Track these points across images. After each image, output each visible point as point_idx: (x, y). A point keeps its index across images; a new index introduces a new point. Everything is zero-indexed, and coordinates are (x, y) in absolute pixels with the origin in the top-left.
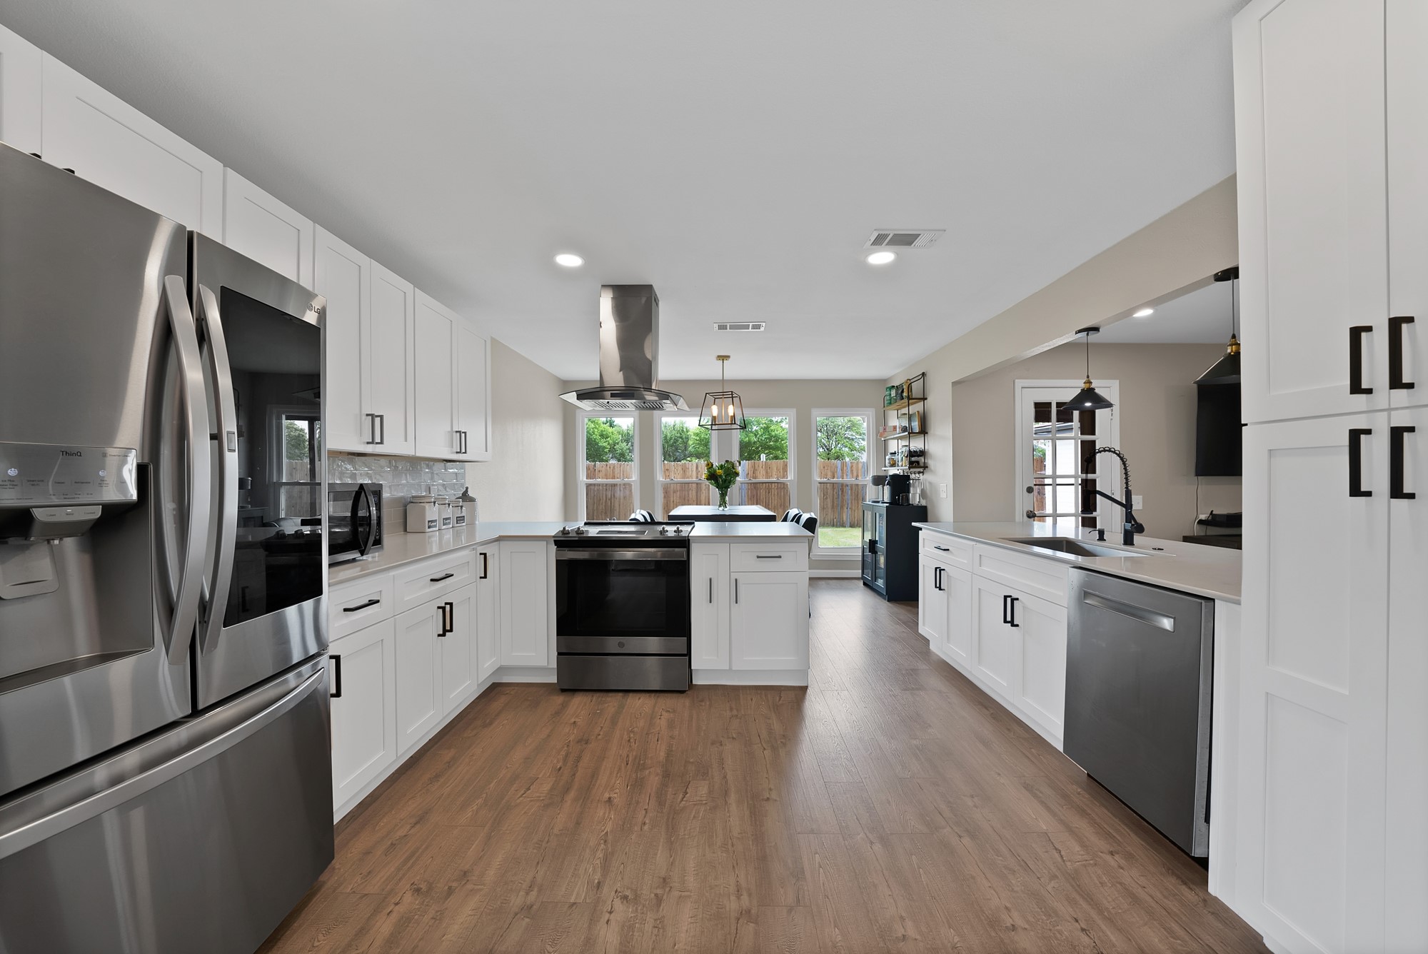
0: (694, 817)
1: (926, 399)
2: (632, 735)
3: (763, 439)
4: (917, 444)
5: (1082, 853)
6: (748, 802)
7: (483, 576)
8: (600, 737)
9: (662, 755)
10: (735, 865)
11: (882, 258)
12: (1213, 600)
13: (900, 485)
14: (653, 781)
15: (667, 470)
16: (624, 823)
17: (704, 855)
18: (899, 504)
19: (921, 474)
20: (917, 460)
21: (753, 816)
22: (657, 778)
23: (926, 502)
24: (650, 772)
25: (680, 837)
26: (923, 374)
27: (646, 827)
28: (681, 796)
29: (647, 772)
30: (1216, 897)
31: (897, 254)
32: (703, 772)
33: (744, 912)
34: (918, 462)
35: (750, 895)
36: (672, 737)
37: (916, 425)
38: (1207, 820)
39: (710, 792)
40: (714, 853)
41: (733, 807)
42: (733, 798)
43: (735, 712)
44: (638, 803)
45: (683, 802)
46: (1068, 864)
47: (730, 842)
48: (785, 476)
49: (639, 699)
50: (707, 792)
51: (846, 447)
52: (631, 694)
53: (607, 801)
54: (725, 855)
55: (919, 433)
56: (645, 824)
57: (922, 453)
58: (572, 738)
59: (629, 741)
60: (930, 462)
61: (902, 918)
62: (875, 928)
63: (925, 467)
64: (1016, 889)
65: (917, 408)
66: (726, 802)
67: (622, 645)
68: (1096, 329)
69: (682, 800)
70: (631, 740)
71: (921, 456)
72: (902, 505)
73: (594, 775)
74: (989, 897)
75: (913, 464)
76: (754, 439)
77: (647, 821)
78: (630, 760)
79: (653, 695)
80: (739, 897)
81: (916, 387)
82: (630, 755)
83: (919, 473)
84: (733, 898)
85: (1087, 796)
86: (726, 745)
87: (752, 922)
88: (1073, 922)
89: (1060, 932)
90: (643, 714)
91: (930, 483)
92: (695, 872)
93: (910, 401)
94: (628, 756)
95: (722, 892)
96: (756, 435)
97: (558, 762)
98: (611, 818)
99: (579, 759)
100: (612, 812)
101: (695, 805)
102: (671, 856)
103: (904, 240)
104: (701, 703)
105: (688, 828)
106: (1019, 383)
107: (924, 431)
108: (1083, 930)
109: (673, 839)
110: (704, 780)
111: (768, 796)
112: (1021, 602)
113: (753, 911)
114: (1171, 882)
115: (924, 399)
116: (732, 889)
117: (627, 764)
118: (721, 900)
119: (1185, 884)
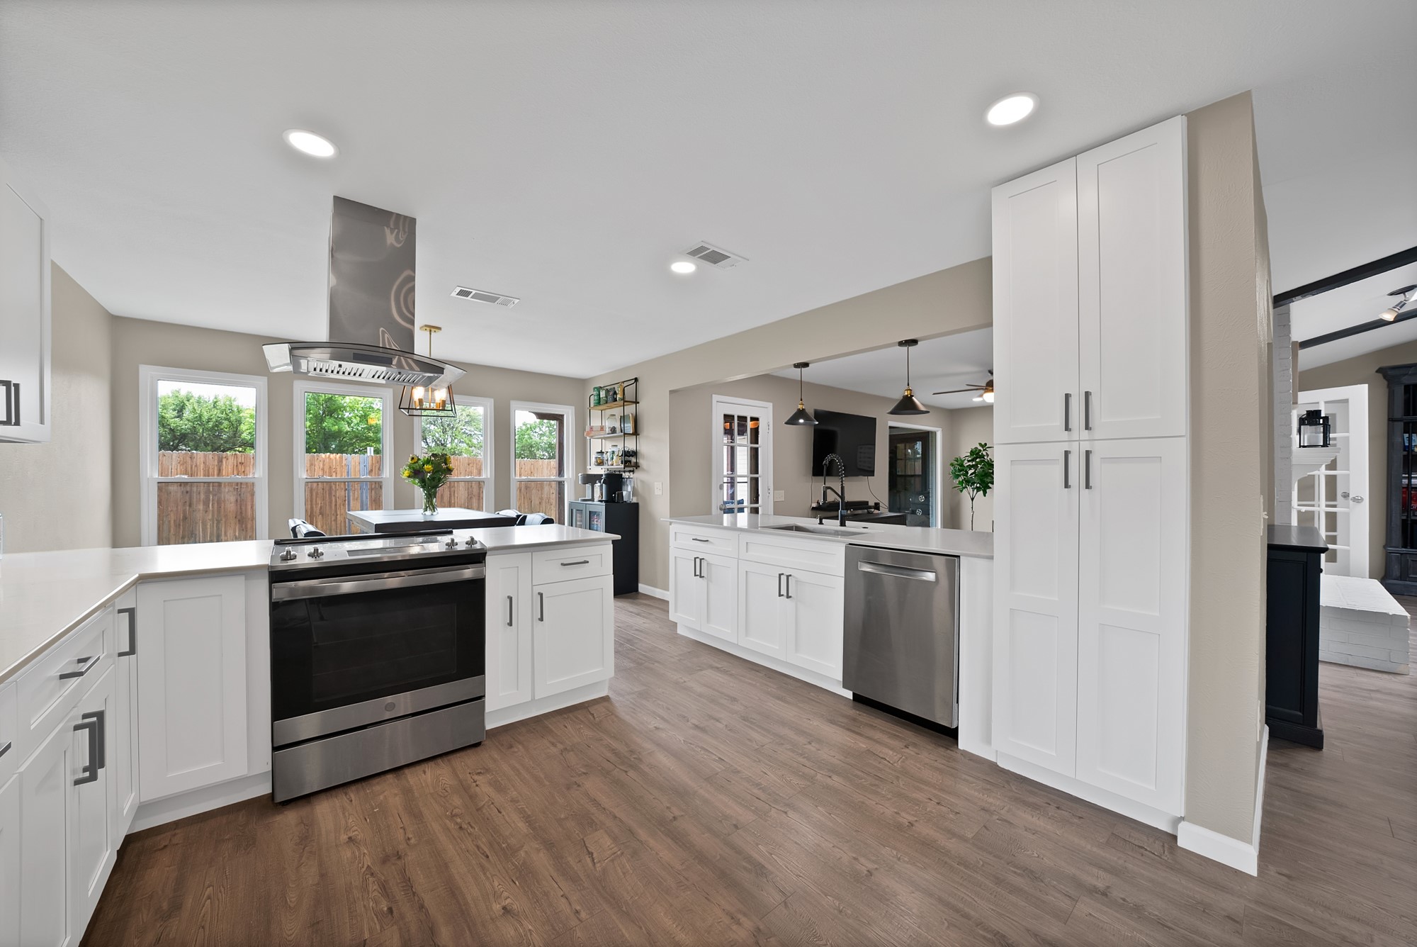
0: (624, 873)
1: (638, 403)
2: (459, 820)
3: (360, 429)
4: (630, 445)
5: (895, 754)
6: (660, 831)
7: (127, 649)
8: (413, 841)
9: (522, 825)
10: (707, 896)
11: (684, 267)
12: (959, 556)
13: (614, 482)
14: (541, 860)
15: (242, 463)
16: (552, 925)
17: (671, 905)
18: (614, 502)
19: (631, 473)
20: (630, 458)
21: (677, 841)
22: (541, 855)
23: (637, 499)
24: (526, 852)
25: (630, 903)
26: (636, 380)
27: (583, 915)
28: (589, 860)
29: (522, 853)
30: (964, 750)
31: (698, 267)
32: (587, 822)
33: (755, 933)
34: (630, 462)
35: (745, 915)
36: (513, 801)
37: (629, 427)
38: (958, 702)
39: (615, 839)
40: (677, 897)
41: (652, 842)
42: (642, 834)
43: (560, 746)
44: (546, 894)
45: (598, 865)
46: (895, 764)
47: (682, 878)
48: (479, 473)
49: (425, 772)
50: (611, 842)
51: (463, 442)
52: (407, 771)
53: (504, 914)
54: (689, 893)
55: (633, 434)
56: (577, 912)
57: (634, 454)
58: (368, 861)
59: (461, 828)
60: (641, 462)
61: (855, 859)
62: (848, 877)
63: (637, 466)
64: (889, 797)
65: (630, 409)
66: (641, 842)
67: (391, 706)
68: (806, 365)
69: (594, 864)
70: (465, 826)
71: (633, 456)
72: (618, 502)
73: (453, 891)
74: (882, 811)
75: (626, 463)
76: (346, 428)
77: (578, 908)
78: (486, 849)
79: (439, 761)
80: (739, 923)
81: (630, 391)
82: (480, 843)
83: (630, 471)
84: (734, 927)
85: (865, 715)
86: (583, 783)
87: (771, 937)
88: (929, 801)
89: (931, 812)
90: (448, 789)
91: (642, 482)
92: (680, 928)
93: (625, 403)
94: (478, 847)
95: (720, 929)
96: (349, 424)
97: (376, 902)
98: (530, 930)
99: (408, 884)
100: (525, 923)
101: (612, 861)
102: (641, 928)
103: (715, 257)
104: (513, 750)
105: (629, 888)
106: (715, 398)
107: (636, 433)
108: (938, 803)
109: (624, 909)
110: (596, 830)
111: (672, 815)
112: (794, 577)
113: (761, 927)
114: (941, 750)
115: (636, 402)
116: (727, 920)
117: (487, 857)
118: (727, 937)
119: (948, 749)
